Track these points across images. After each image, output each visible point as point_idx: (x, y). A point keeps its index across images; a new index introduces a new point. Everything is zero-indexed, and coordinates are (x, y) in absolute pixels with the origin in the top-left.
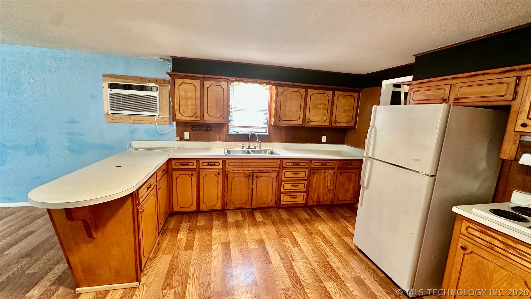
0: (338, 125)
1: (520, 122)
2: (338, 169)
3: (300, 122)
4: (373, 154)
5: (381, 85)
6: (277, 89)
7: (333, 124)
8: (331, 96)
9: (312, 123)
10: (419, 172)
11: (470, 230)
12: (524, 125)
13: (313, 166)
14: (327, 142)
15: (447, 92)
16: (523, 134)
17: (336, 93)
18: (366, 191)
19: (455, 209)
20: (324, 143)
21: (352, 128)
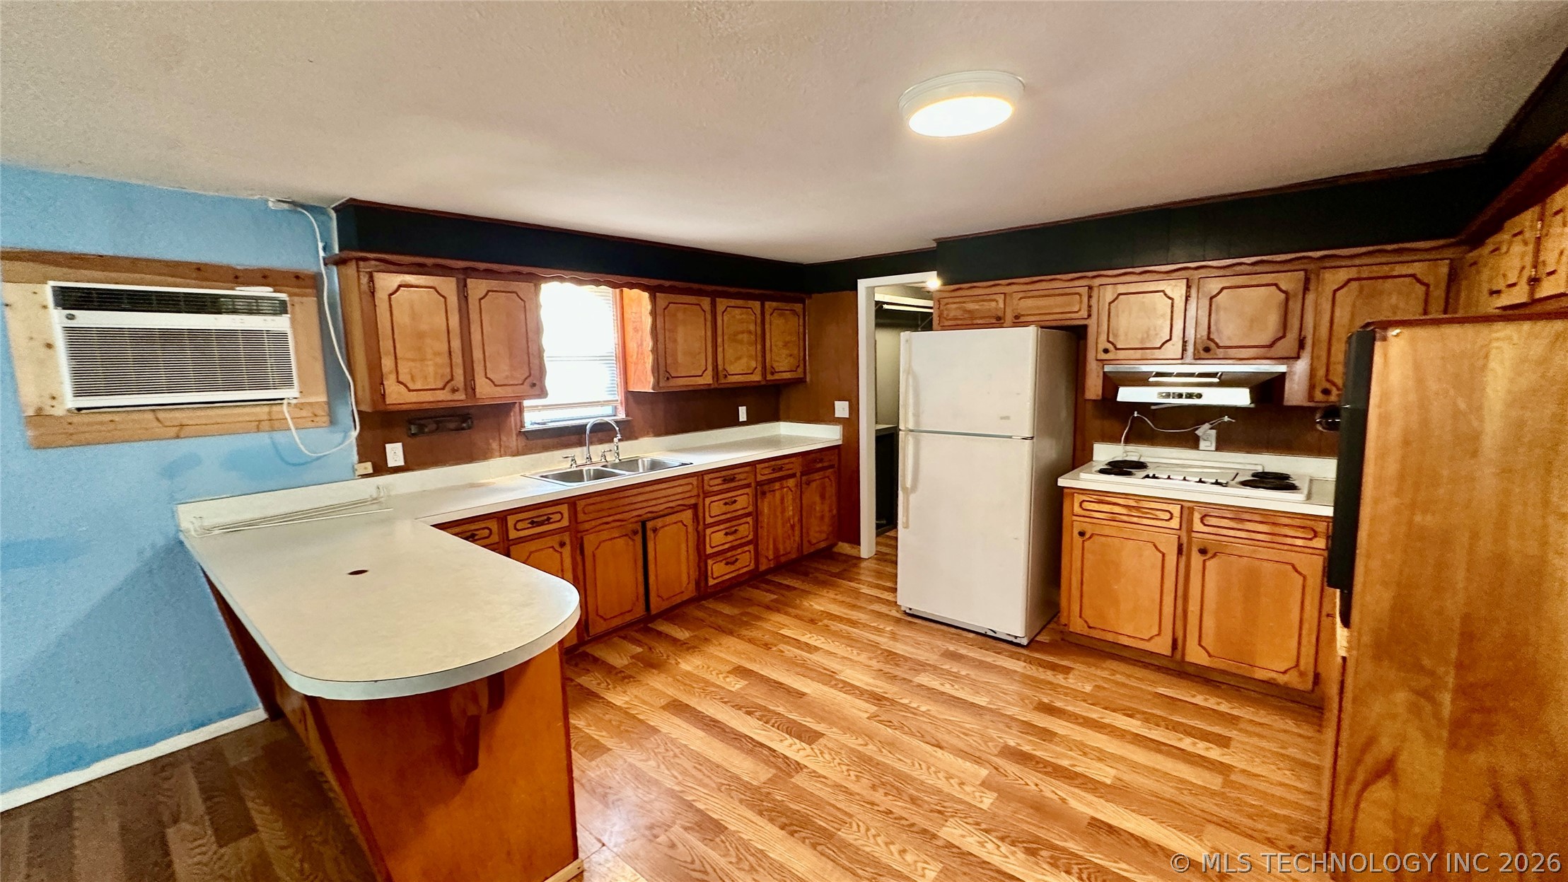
0: (777, 377)
1: (1101, 347)
2: (803, 474)
3: (707, 379)
4: (917, 422)
5: (855, 288)
6: (653, 300)
7: (769, 377)
8: (758, 312)
9: (732, 379)
10: (1010, 437)
11: (1086, 505)
12: (1106, 351)
13: (760, 478)
14: (752, 420)
15: (1001, 305)
16: (1105, 362)
17: (767, 304)
18: (912, 497)
19: (1062, 482)
20: (743, 424)
21: (801, 381)
